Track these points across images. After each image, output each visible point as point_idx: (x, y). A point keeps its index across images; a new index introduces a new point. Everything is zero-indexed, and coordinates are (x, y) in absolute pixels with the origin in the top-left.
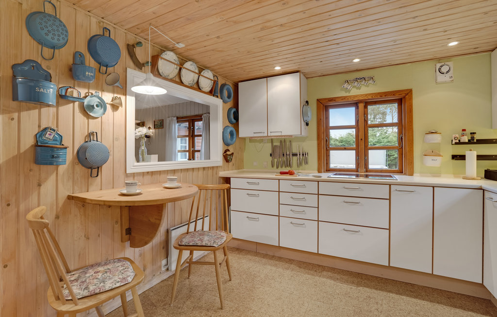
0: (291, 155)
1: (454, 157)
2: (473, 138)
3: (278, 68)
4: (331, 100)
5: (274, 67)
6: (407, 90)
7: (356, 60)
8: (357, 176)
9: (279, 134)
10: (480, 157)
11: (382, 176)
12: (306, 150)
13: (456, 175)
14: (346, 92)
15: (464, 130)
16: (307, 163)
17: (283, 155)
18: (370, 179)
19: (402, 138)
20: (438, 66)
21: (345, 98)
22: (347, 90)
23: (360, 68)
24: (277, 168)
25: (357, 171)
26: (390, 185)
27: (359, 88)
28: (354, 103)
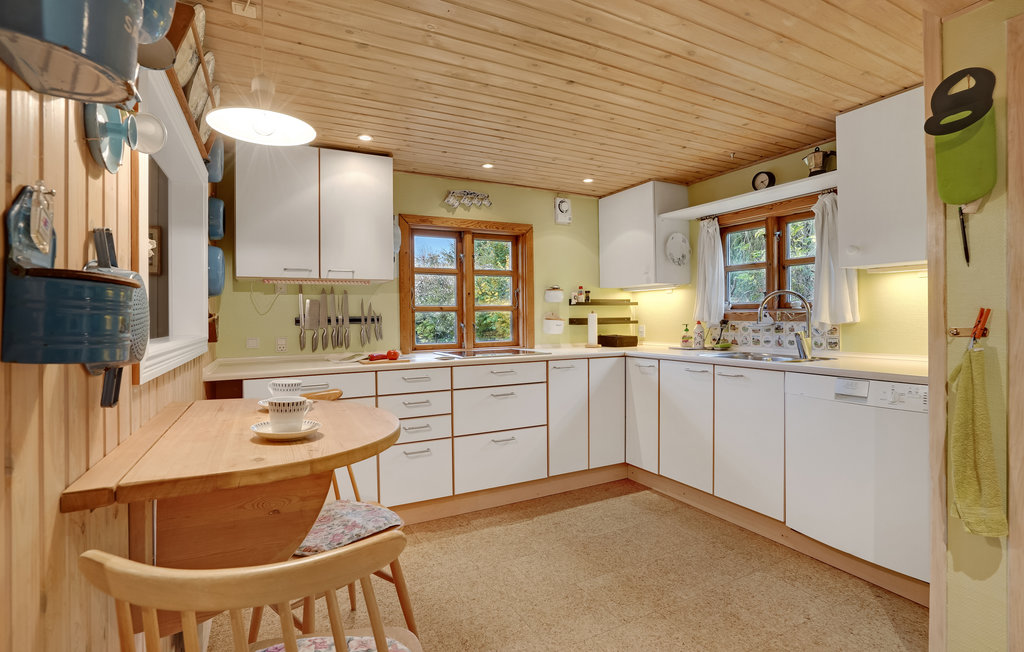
0: (347, 321)
1: (572, 322)
2: (587, 298)
3: (365, 139)
4: (424, 220)
5: (360, 135)
6: (524, 225)
7: (488, 166)
8: (461, 354)
9: (349, 276)
10: (601, 321)
11: (493, 352)
12: (377, 310)
13: (574, 343)
14: (449, 212)
15: (581, 288)
16: (381, 337)
17: (329, 321)
18: (479, 358)
19: (518, 294)
20: (559, 200)
21: (447, 220)
22: (452, 208)
23: (487, 178)
24: (314, 349)
25: (461, 347)
26: (547, 361)
27: (467, 208)
28: (456, 232)
